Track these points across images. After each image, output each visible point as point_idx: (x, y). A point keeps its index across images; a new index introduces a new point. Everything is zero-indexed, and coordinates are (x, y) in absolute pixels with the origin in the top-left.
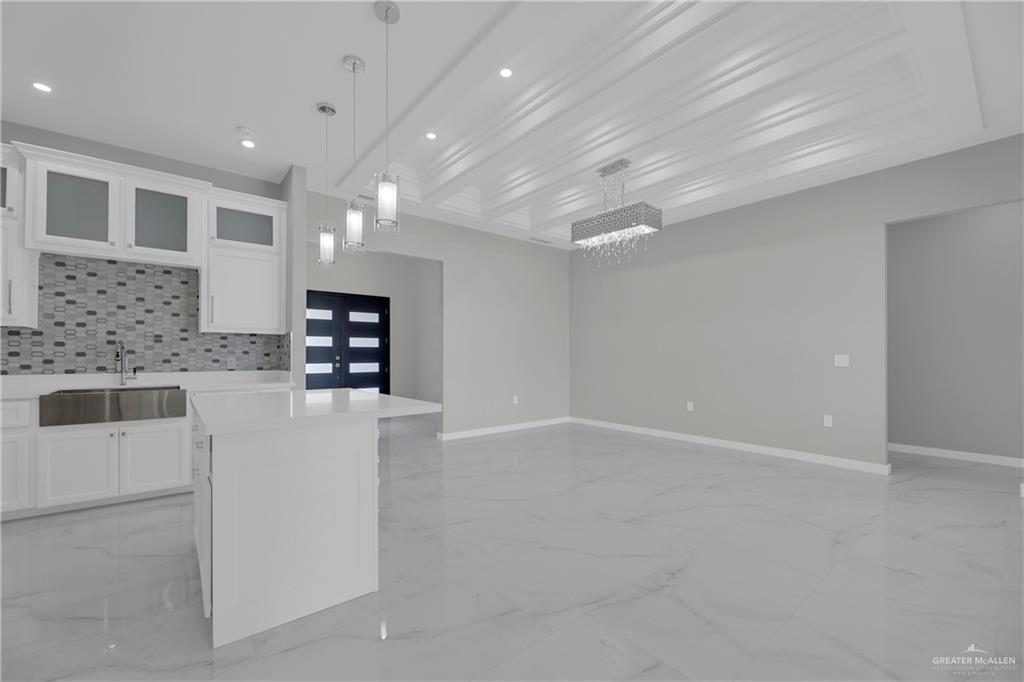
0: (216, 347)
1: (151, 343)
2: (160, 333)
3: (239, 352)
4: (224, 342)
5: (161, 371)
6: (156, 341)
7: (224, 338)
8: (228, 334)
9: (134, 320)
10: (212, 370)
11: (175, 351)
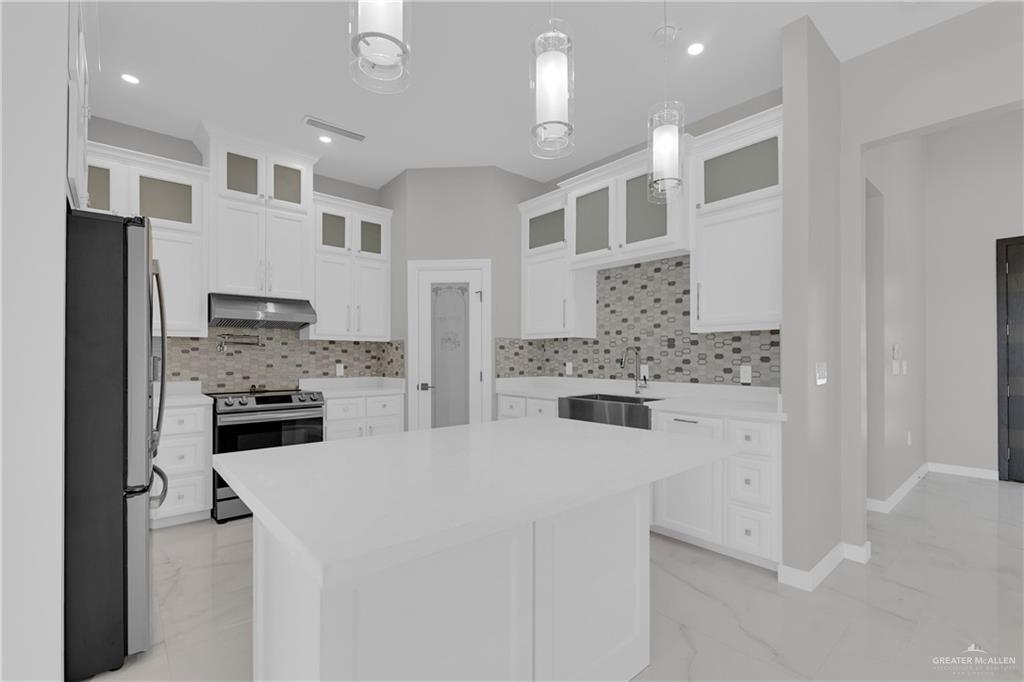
0: (727, 351)
1: (666, 348)
2: (672, 336)
3: (756, 358)
4: (736, 345)
5: (673, 381)
6: (669, 346)
7: (737, 339)
8: (743, 332)
9: (652, 324)
10: (722, 382)
11: (685, 357)
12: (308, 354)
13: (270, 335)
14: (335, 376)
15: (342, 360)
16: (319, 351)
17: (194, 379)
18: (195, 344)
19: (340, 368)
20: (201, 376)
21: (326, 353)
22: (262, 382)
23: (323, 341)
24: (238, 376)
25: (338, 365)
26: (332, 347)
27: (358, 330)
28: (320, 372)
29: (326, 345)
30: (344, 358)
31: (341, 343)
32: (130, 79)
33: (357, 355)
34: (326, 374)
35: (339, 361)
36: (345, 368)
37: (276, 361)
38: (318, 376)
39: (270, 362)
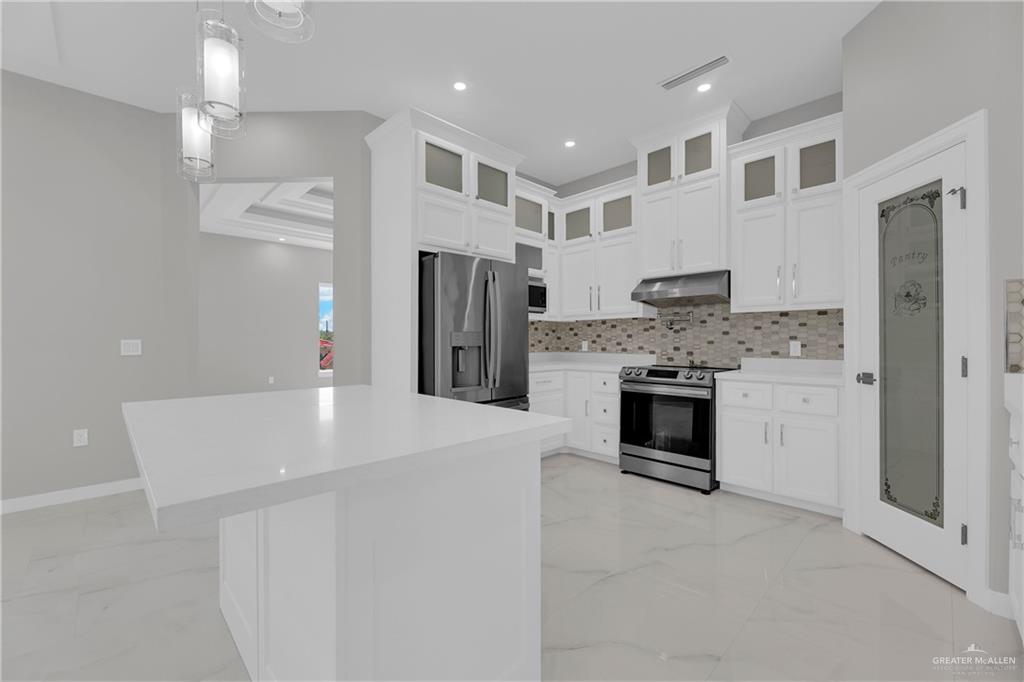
12: (752, 330)
13: (711, 311)
14: (787, 356)
15: (799, 336)
16: (766, 324)
17: (652, 352)
18: (652, 323)
19: (795, 347)
20: (657, 351)
21: (775, 327)
22: (704, 358)
23: (771, 313)
24: (684, 351)
25: (792, 343)
26: (784, 319)
27: (795, 296)
28: (769, 351)
29: (775, 318)
30: (803, 333)
31: (796, 314)
32: (570, 144)
33: (822, 330)
34: (775, 353)
35: (794, 338)
36: (803, 346)
37: (717, 337)
38: (764, 356)
39: (711, 339)
